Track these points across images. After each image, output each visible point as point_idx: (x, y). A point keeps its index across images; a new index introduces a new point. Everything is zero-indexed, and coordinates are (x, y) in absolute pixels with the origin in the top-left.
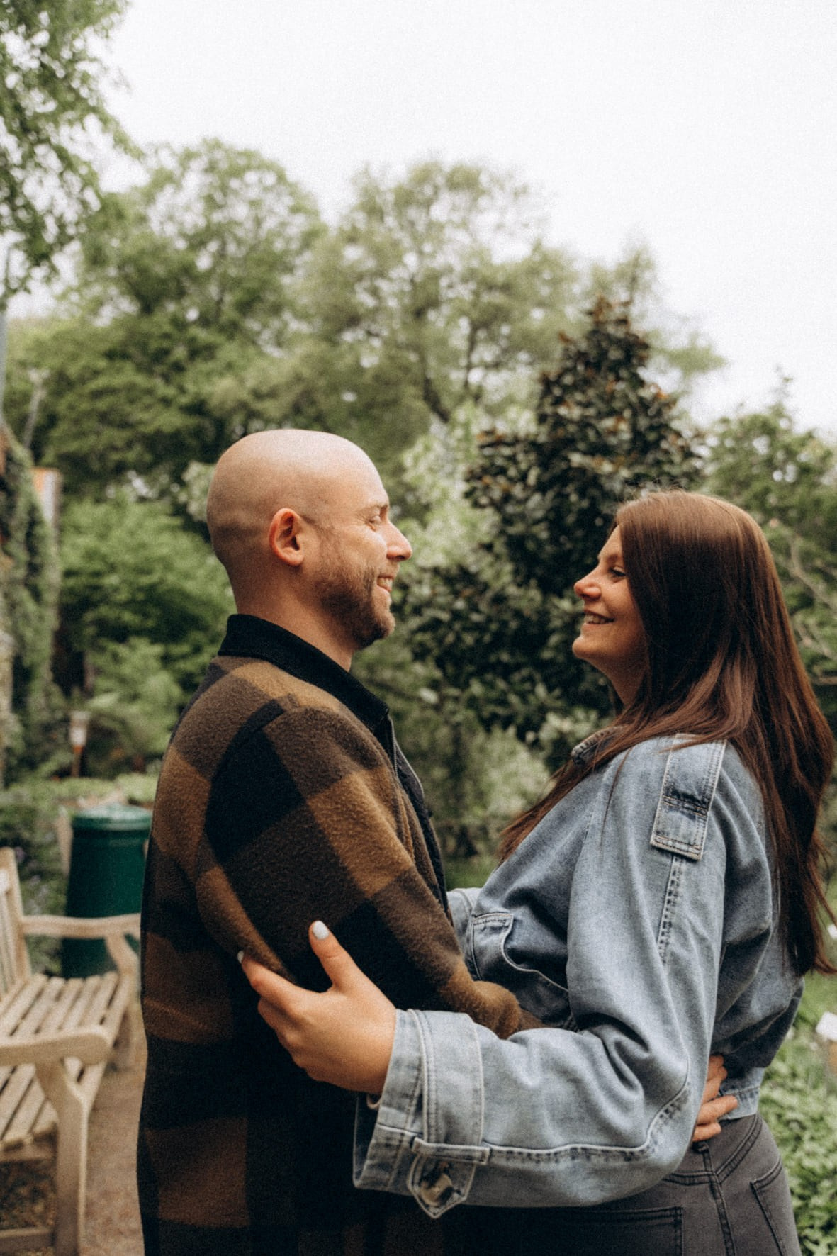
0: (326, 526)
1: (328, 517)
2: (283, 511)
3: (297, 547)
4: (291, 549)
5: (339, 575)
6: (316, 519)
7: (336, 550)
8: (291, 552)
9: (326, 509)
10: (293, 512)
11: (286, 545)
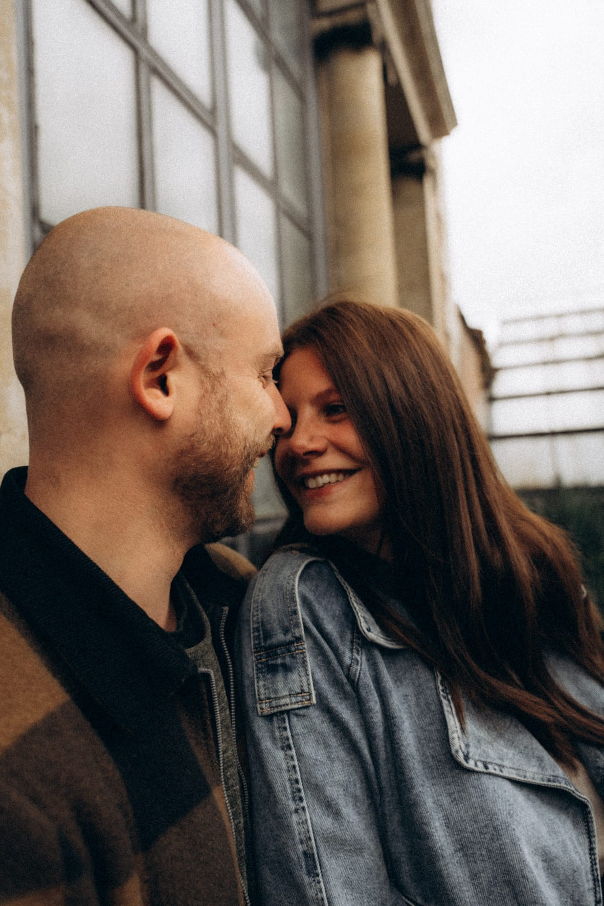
0: (215, 369)
1: (220, 355)
2: (164, 332)
3: (166, 391)
4: (158, 392)
5: (216, 445)
6: (203, 356)
7: (220, 410)
8: (157, 397)
9: (219, 344)
10: (177, 339)
11: (150, 384)
